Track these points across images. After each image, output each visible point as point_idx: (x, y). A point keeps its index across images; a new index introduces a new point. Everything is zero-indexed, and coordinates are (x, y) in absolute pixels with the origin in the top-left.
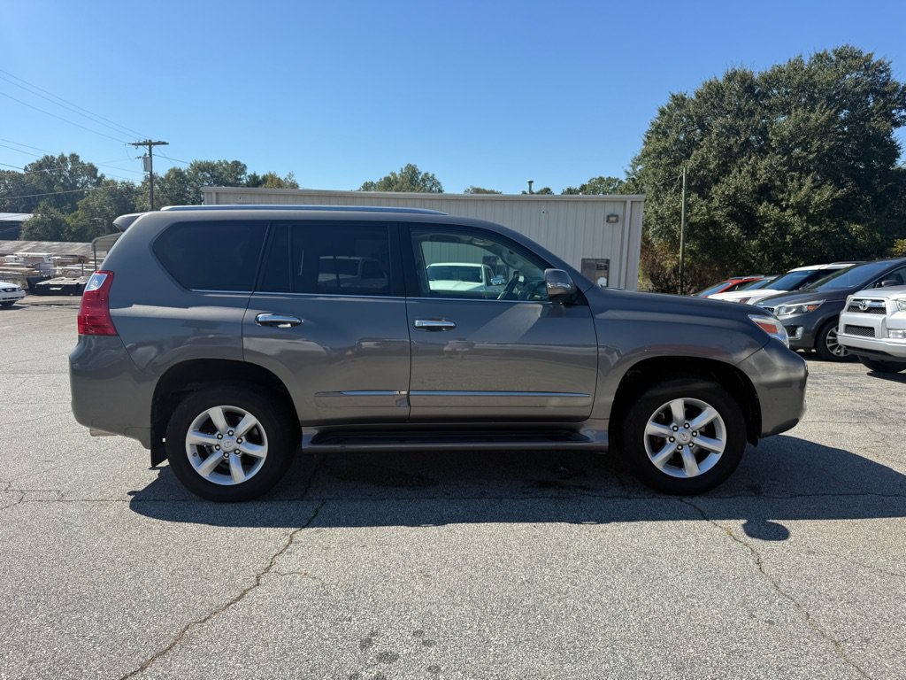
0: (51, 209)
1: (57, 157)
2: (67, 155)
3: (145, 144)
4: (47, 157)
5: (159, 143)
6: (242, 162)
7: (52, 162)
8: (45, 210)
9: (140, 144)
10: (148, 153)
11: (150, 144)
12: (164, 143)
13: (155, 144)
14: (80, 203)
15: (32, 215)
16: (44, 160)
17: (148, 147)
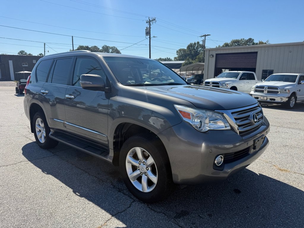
0: (190, 59)
1: (193, 43)
2: (196, 42)
3: (204, 36)
4: (191, 43)
5: (208, 35)
6: (252, 38)
7: (192, 45)
8: (188, 60)
9: (202, 36)
10: (204, 39)
11: (205, 36)
12: (209, 35)
13: (207, 35)
14: (197, 57)
15: (184, 61)
16: (190, 45)
17: (204, 37)
